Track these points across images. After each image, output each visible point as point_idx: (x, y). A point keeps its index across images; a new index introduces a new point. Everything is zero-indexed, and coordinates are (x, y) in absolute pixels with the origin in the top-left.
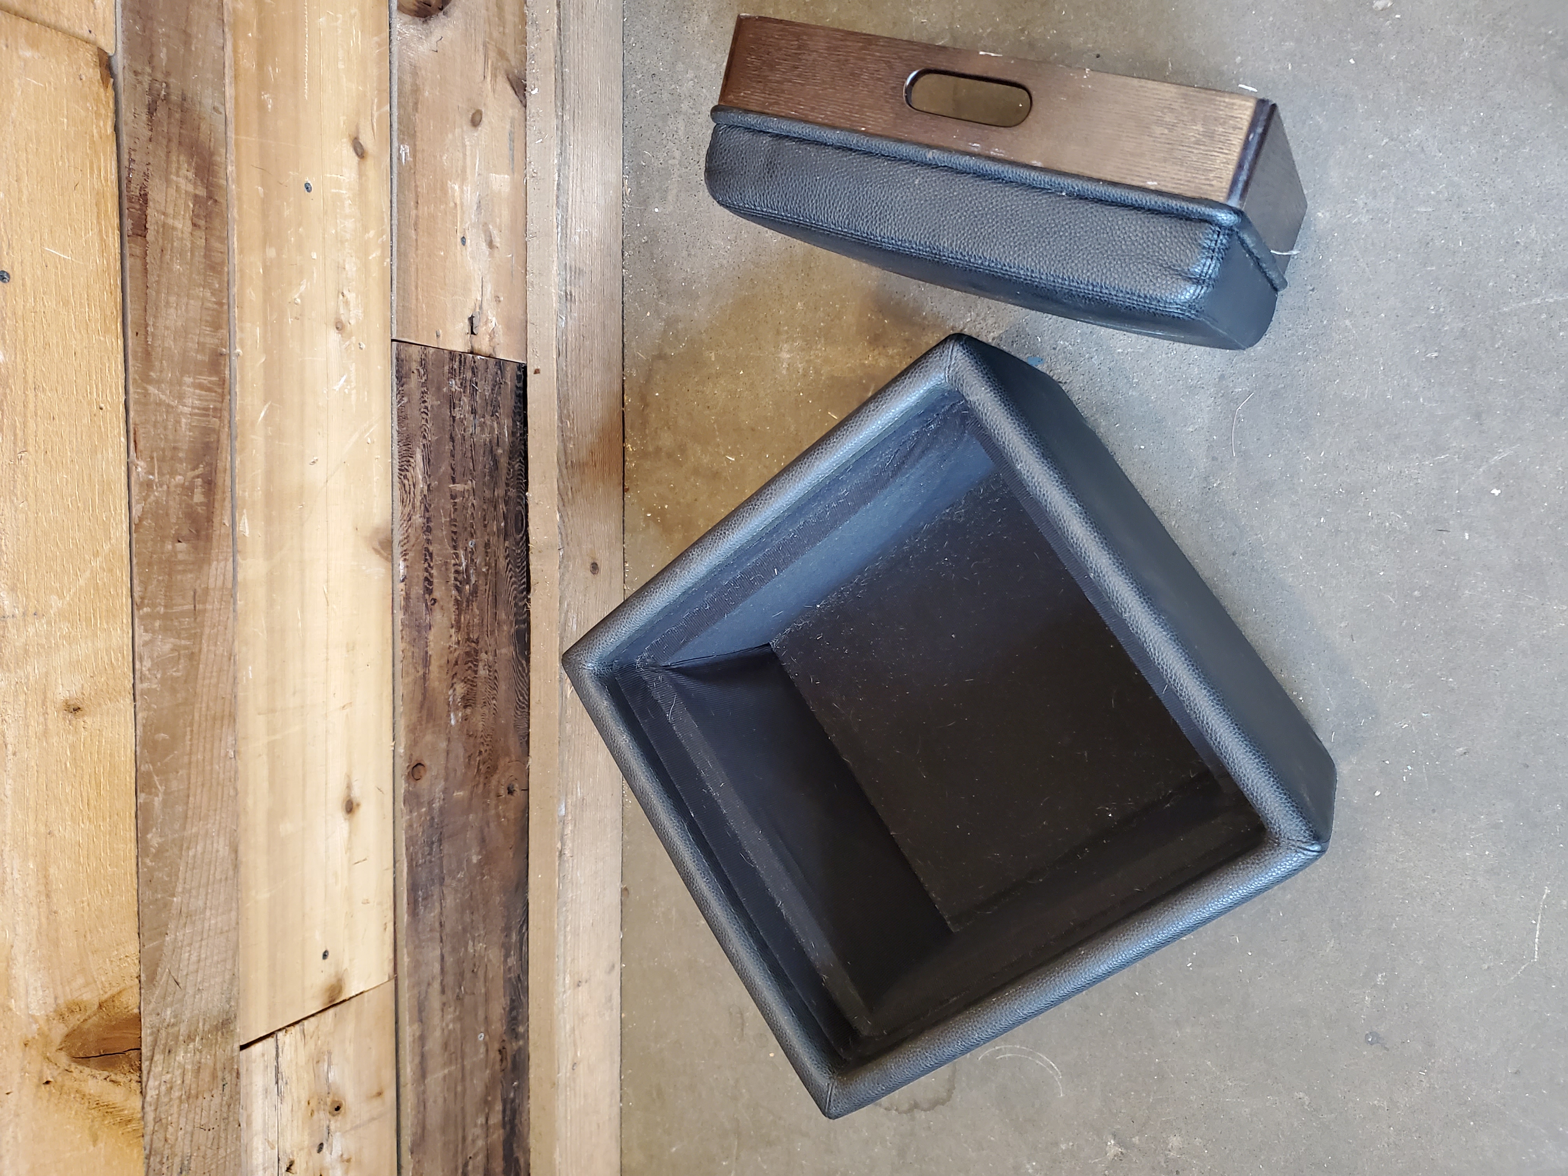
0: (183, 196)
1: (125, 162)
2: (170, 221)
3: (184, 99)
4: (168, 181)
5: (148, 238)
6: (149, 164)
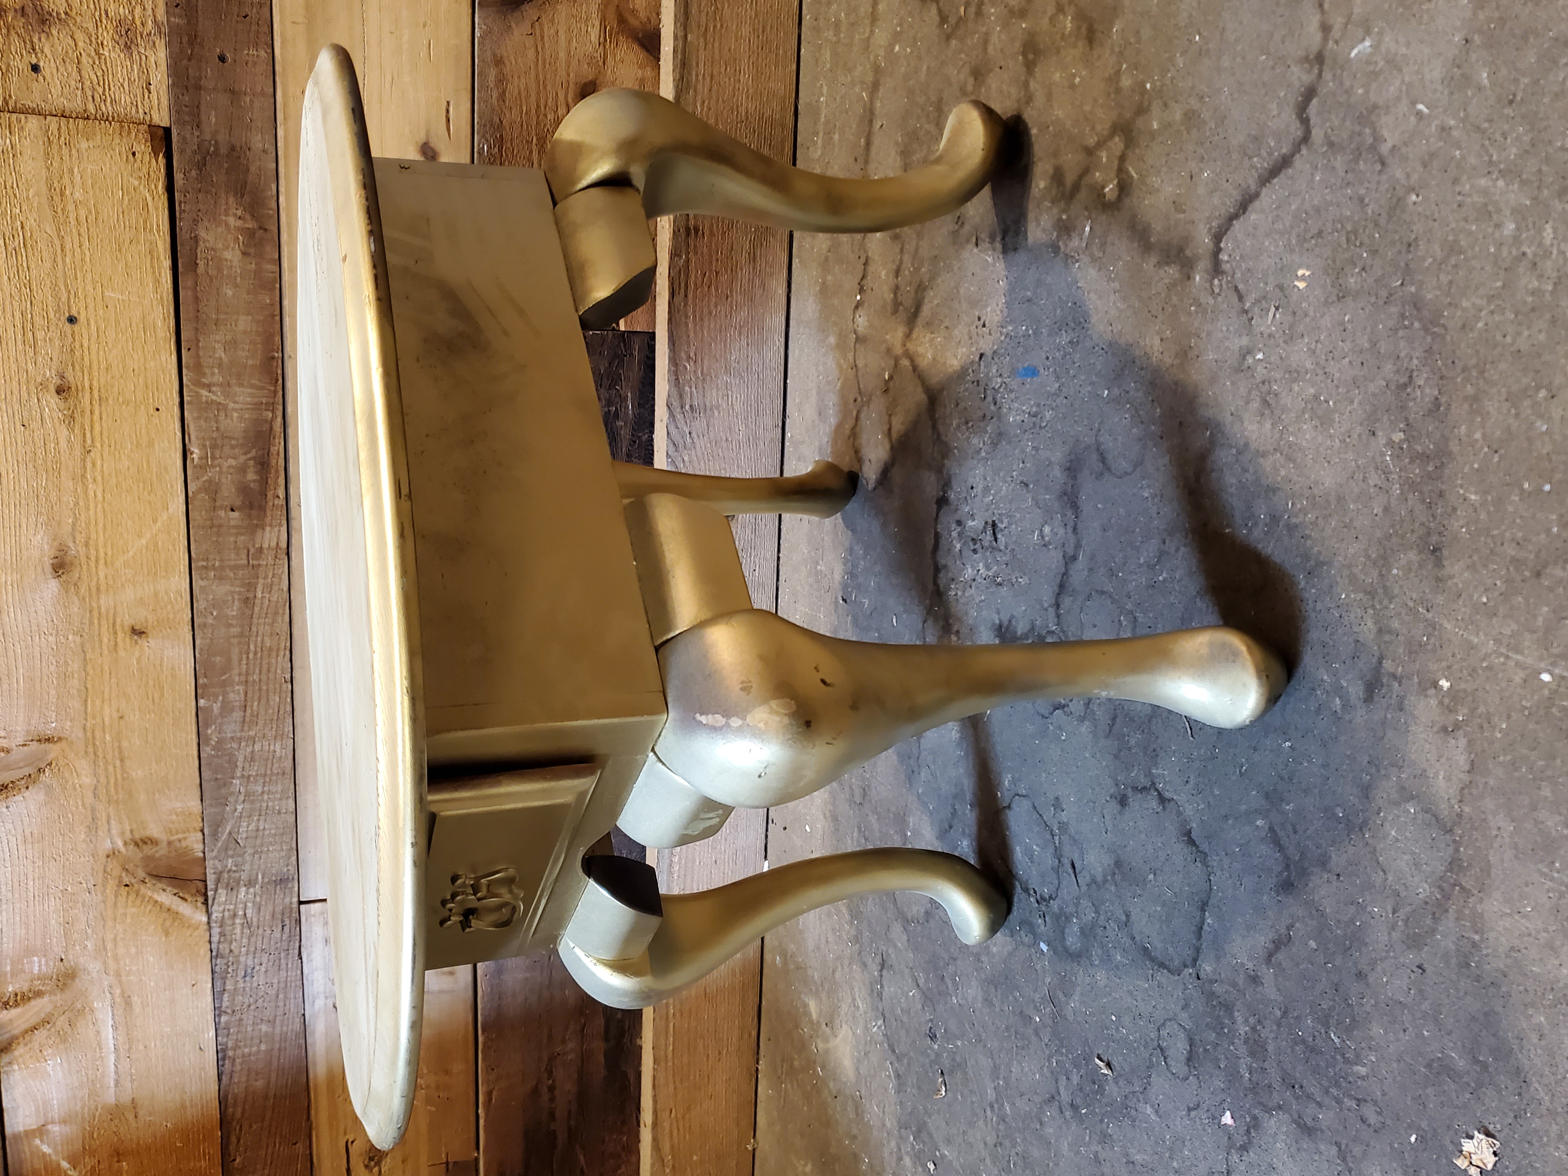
0: (233, 232)
1: (177, 214)
2: (220, 254)
3: (234, 150)
4: (217, 222)
5: (199, 271)
6: (199, 211)
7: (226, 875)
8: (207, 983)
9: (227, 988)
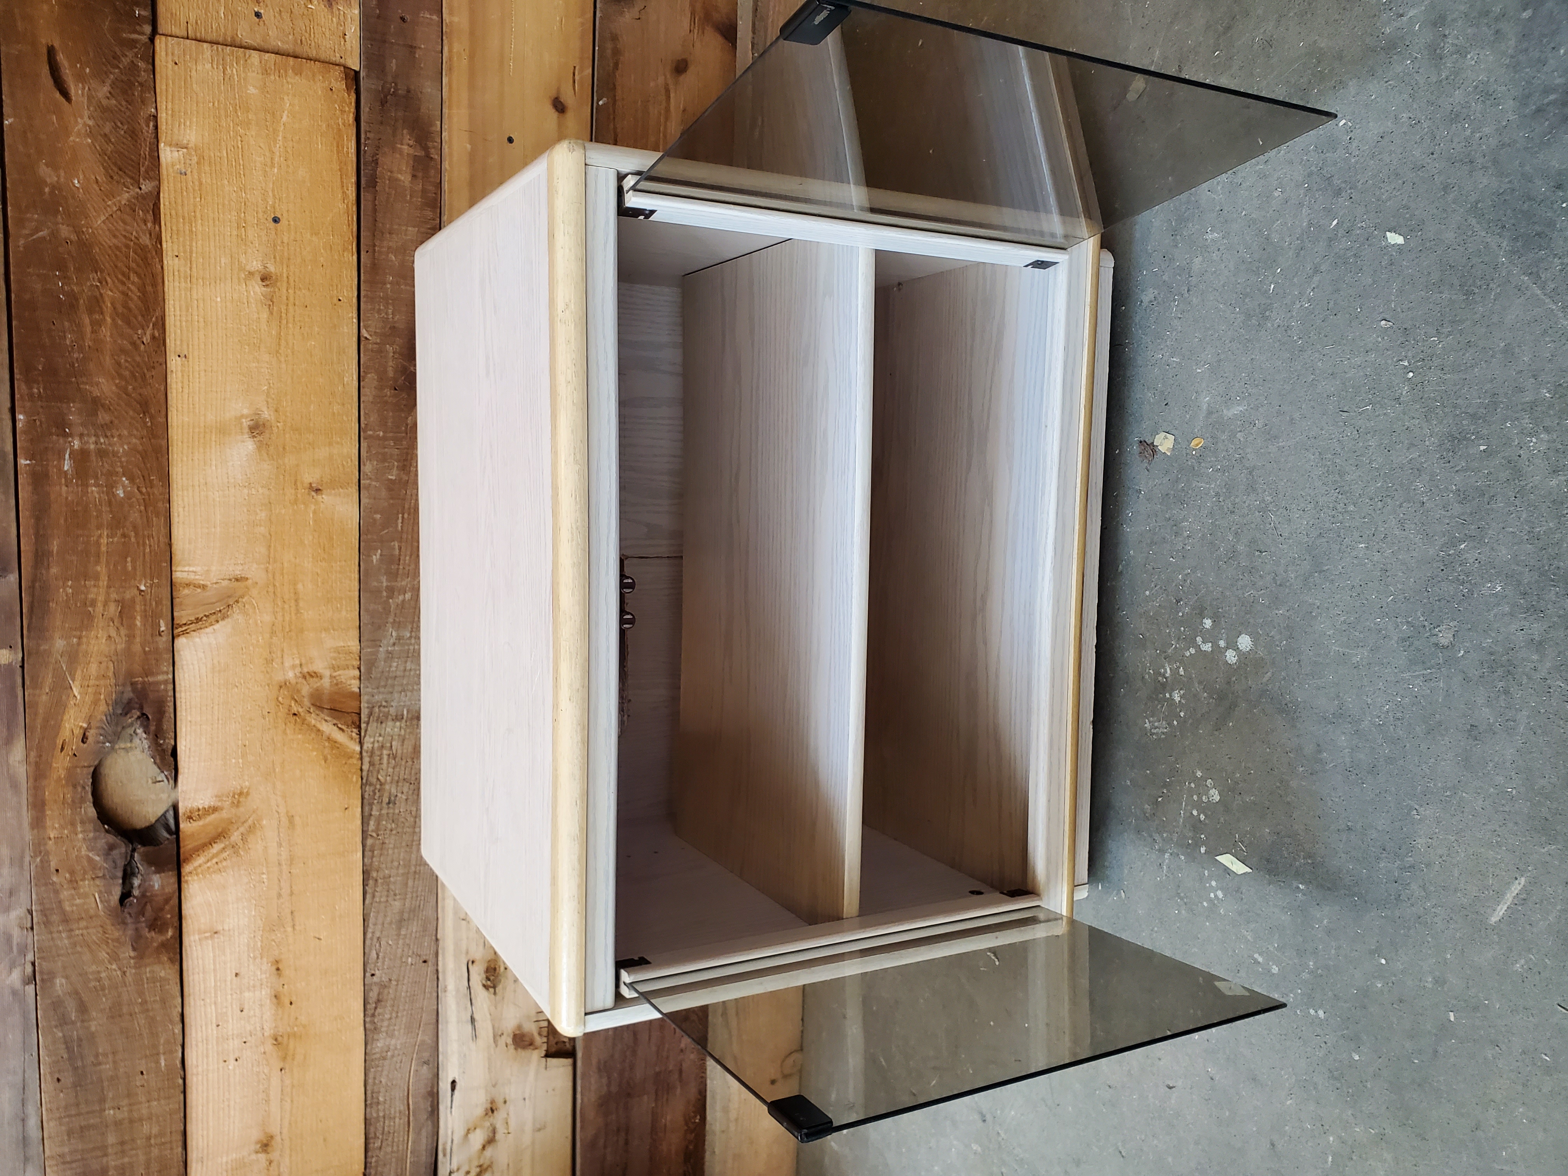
0: (406, 158)
1: (363, 140)
2: (395, 175)
3: (409, 91)
4: (394, 149)
5: (377, 188)
6: (380, 139)
7: (376, 710)
8: (357, 807)
9: (373, 813)
